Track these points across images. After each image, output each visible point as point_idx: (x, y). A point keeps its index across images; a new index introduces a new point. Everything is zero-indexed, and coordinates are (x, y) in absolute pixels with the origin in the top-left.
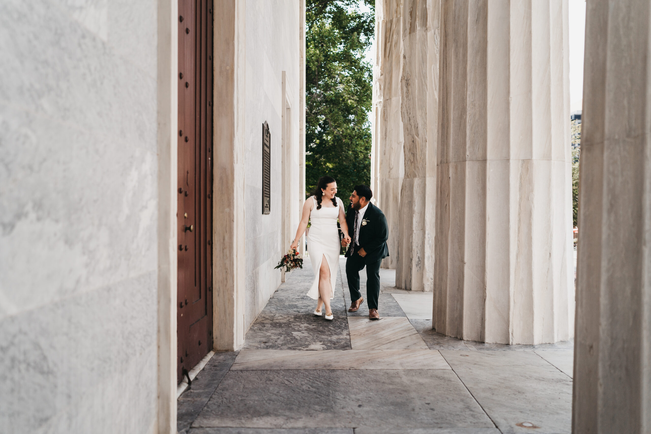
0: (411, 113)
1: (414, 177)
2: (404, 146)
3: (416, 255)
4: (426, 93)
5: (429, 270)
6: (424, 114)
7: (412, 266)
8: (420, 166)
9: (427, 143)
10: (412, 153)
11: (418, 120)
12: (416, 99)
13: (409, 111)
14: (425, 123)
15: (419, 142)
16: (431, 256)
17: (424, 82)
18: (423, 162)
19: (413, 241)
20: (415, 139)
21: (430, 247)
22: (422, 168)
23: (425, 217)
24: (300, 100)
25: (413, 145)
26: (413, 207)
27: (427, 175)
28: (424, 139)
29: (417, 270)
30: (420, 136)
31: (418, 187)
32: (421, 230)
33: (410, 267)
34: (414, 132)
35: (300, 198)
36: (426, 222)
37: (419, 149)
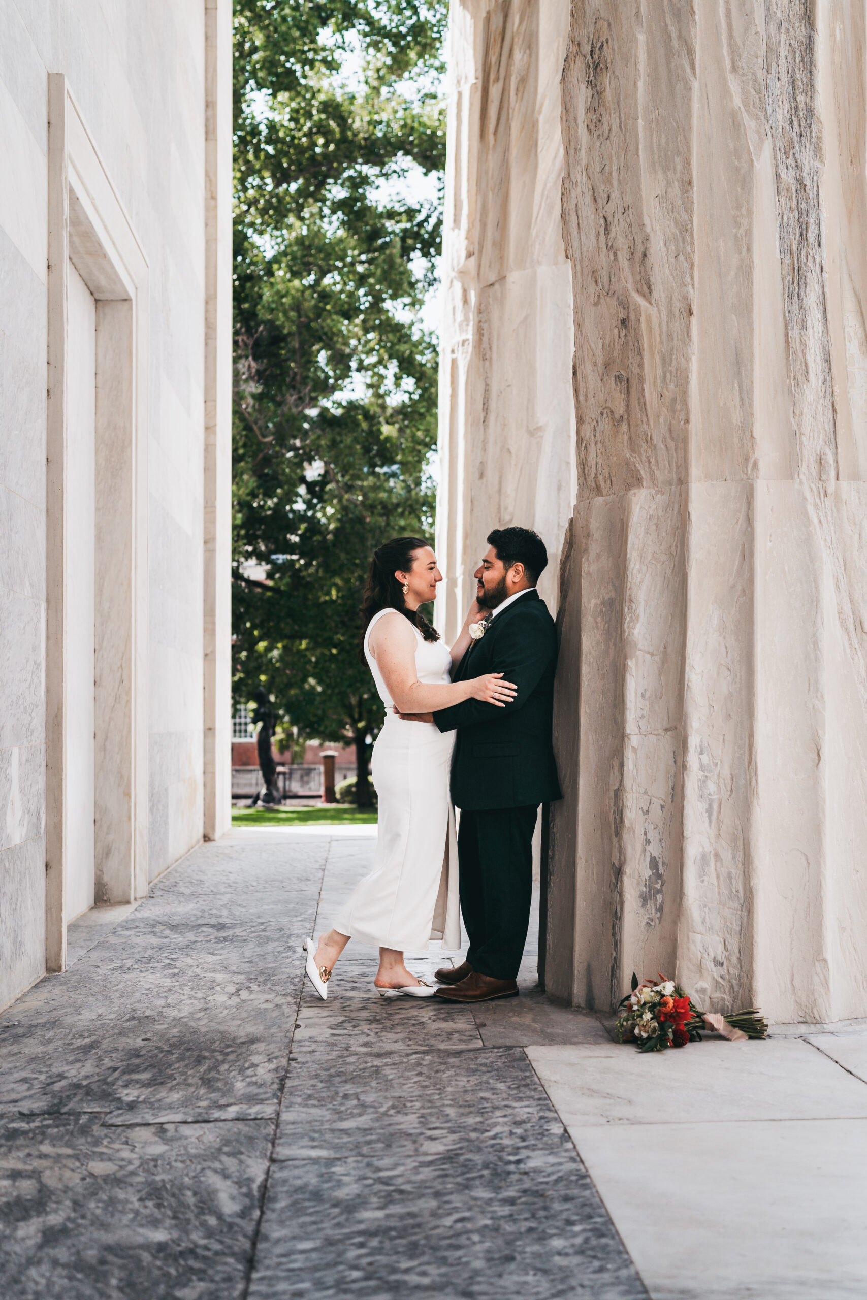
0: (613, 196)
1: (629, 487)
2: (574, 367)
3: (639, 848)
4: (689, 89)
5: (703, 922)
6: (675, 190)
7: (622, 902)
8: (658, 434)
9: (694, 320)
10: (618, 378)
11: (647, 221)
12: (640, 121)
13: (601, 188)
14: (685, 229)
15: (655, 321)
16: (717, 855)
17: (680, 37)
18: (674, 411)
19: (628, 782)
20: (632, 307)
21: (709, 811)
22: (669, 440)
23: (687, 669)
24: (206, 334)
25: (622, 341)
26: (626, 626)
27: (695, 471)
28: (678, 305)
29: (645, 920)
30: (659, 292)
31: (647, 533)
32: (666, 730)
33: (611, 904)
34: (630, 281)
35: (205, 647)
36: (688, 695)
37: (652, 354)
